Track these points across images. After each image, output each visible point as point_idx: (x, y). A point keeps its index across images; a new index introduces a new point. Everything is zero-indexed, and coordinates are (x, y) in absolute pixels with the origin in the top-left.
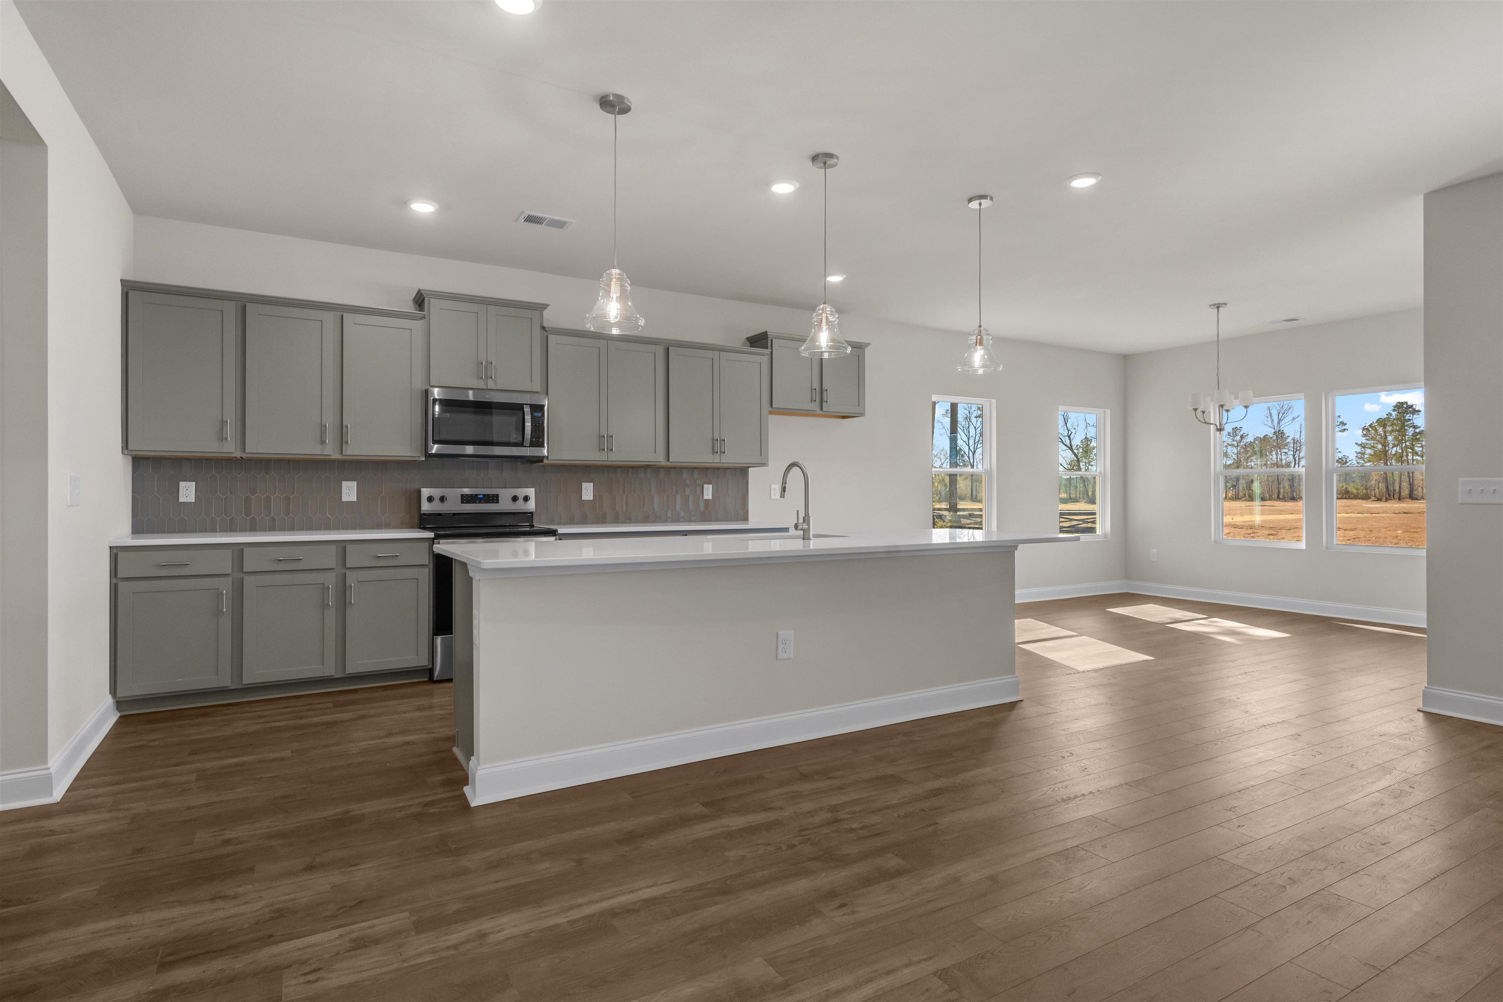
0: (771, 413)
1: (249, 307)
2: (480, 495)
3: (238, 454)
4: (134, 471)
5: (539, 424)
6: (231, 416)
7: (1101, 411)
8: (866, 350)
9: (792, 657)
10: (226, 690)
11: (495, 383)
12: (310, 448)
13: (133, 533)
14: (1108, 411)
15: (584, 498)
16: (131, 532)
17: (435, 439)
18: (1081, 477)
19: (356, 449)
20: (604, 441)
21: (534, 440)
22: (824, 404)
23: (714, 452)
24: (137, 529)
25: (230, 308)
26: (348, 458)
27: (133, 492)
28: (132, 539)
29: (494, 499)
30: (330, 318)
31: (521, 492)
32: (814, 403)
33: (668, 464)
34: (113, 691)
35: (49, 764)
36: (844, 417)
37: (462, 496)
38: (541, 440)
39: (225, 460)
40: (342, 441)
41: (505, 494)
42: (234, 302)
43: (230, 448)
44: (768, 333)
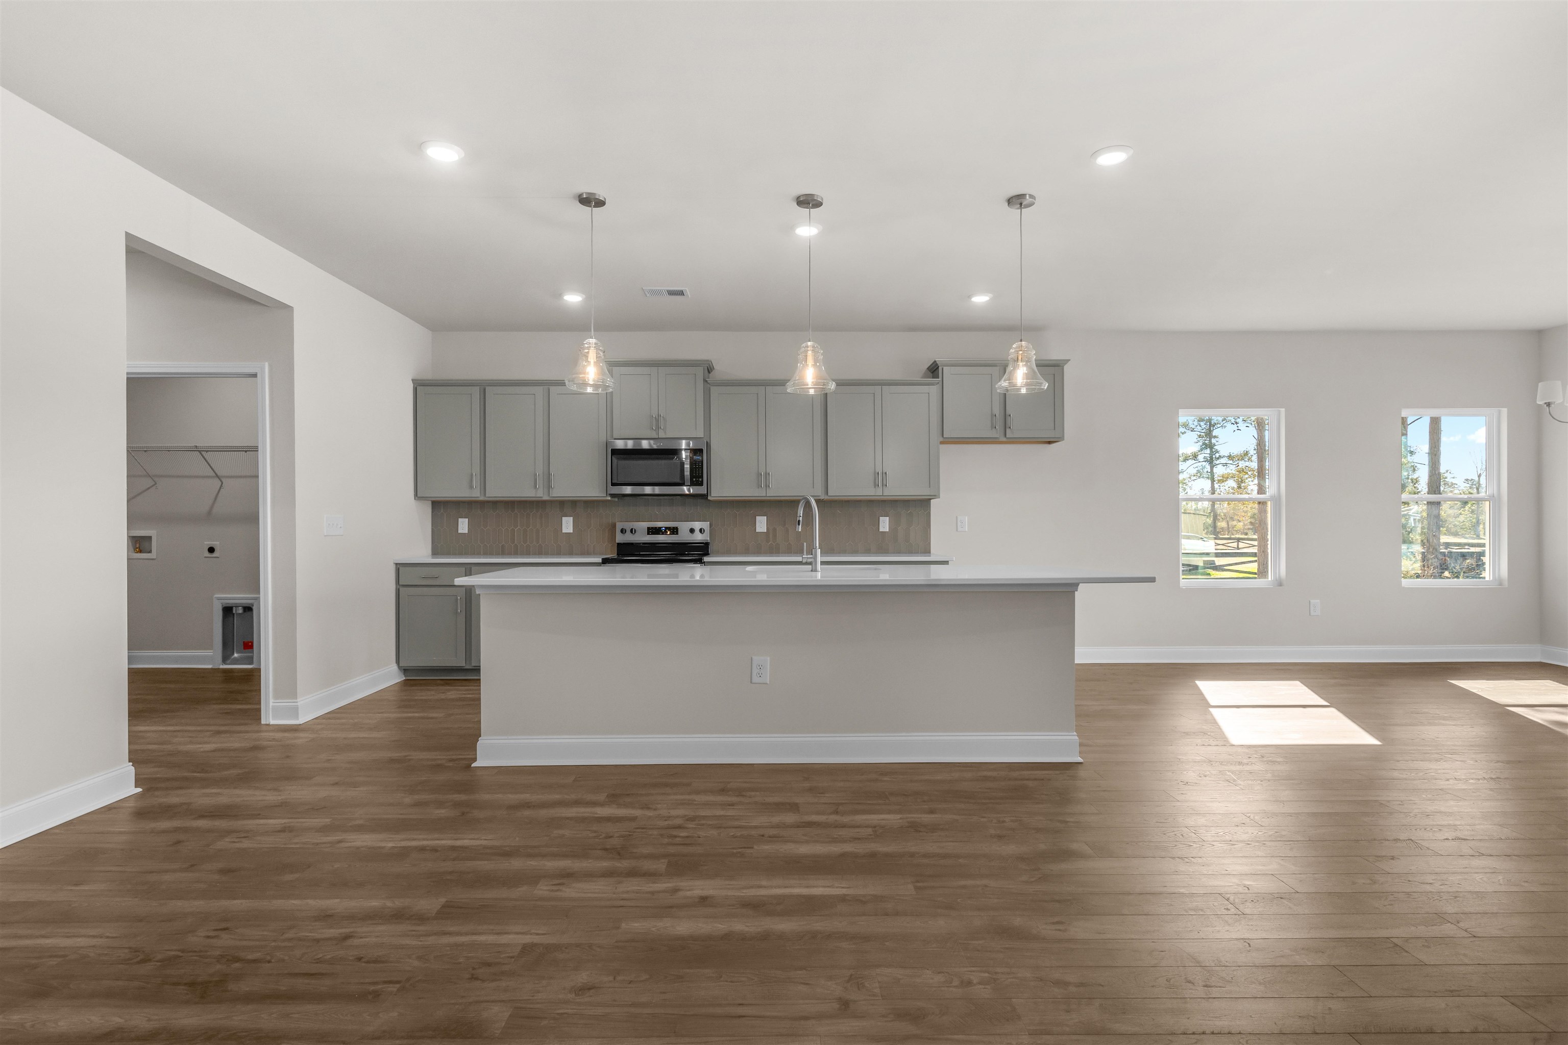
0: (942, 443)
1: (487, 388)
2: (662, 527)
3: (482, 498)
4: (432, 512)
5: (699, 465)
6: (476, 470)
7: (1494, 411)
8: (1066, 367)
9: (768, 683)
10: (462, 669)
11: (665, 433)
12: (527, 492)
13: (432, 554)
14: (1505, 411)
15: (758, 530)
16: (431, 554)
17: (613, 482)
18: (1427, 502)
19: (561, 491)
20: (762, 478)
21: (694, 480)
22: (1008, 430)
23: (876, 485)
24: (435, 552)
25: (476, 391)
26: (554, 499)
27: (432, 526)
28: (432, 558)
29: (674, 531)
30: (539, 391)
31: (697, 525)
32: (994, 429)
33: (826, 498)
34: (398, 662)
35: (298, 700)
36: (1050, 443)
37: (649, 528)
38: (700, 480)
39: (474, 502)
40: (549, 487)
41: (684, 527)
42: (478, 387)
43: (476, 494)
44: (937, 362)
